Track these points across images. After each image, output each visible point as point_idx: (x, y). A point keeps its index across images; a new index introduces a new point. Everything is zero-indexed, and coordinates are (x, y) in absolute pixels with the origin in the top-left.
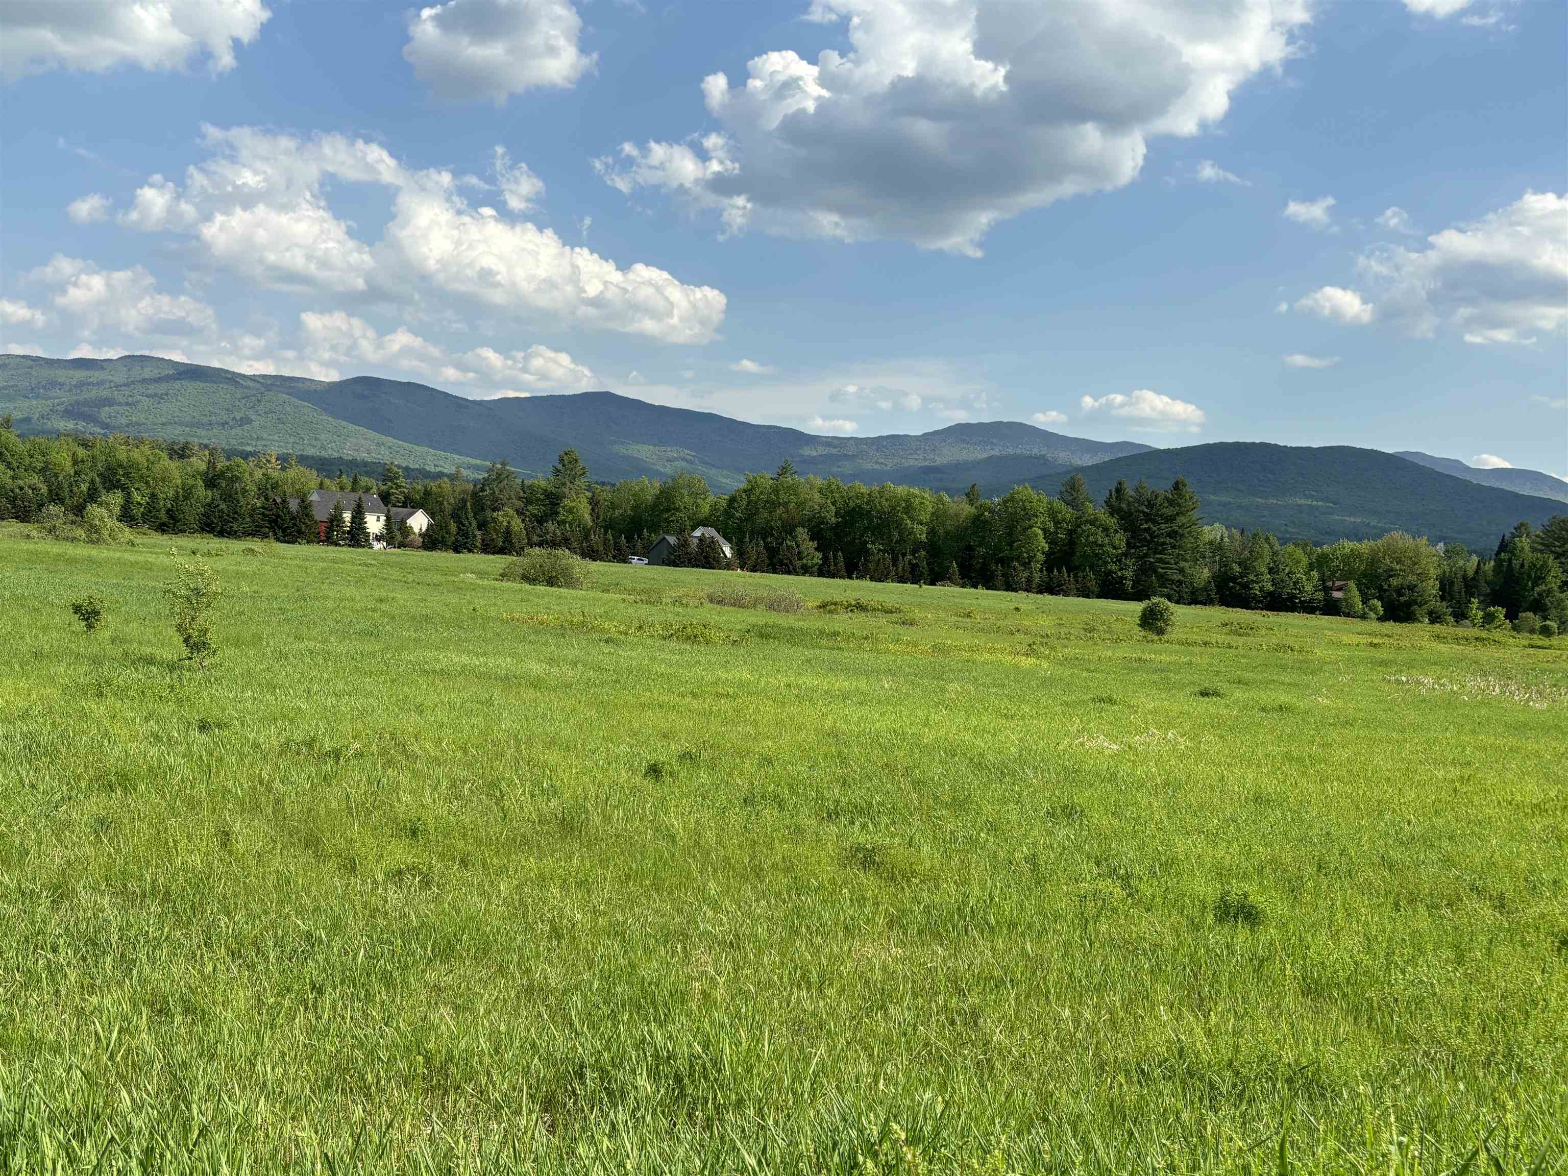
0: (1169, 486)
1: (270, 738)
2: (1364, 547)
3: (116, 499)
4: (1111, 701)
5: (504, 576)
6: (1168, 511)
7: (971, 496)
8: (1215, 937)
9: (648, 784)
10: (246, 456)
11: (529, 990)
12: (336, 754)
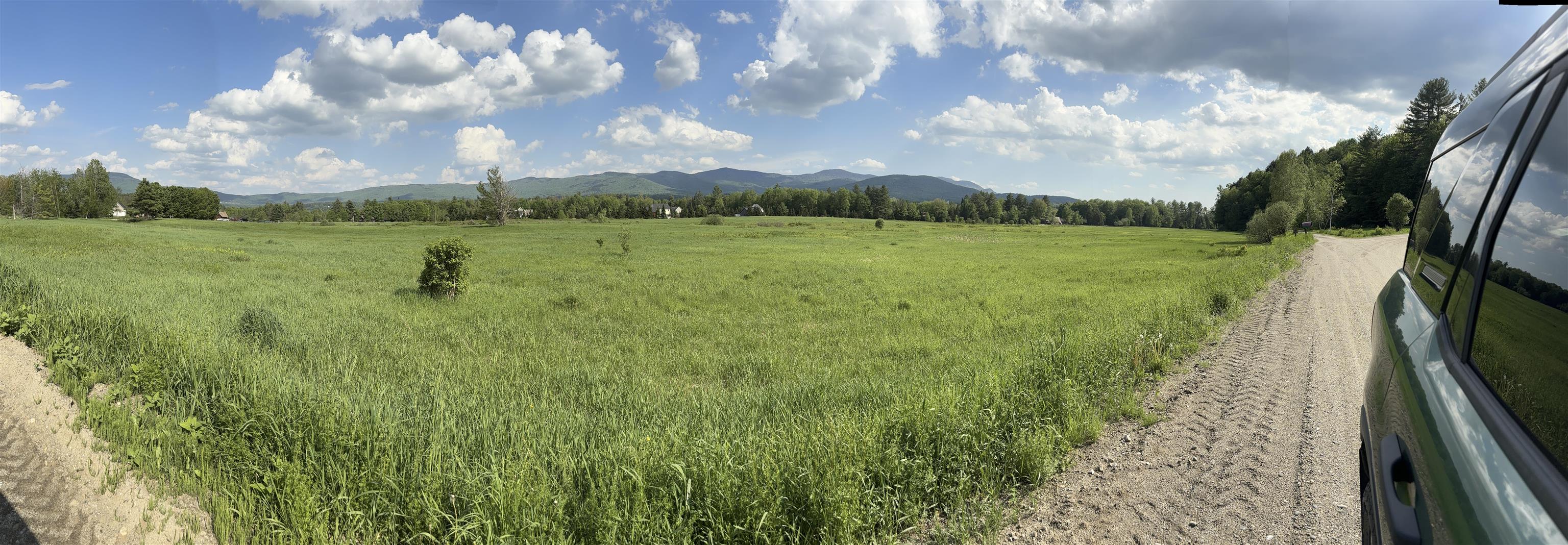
0: (881, 186)
1: (646, 274)
2: (930, 202)
3: (604, 211)
4: (869, 248)
5: (702, 223)
6: (881, 194)
7: (829, 191)
8: (899, 313)
9: (745, 281)
10: (635, 196)
11: (717, 344)
12: (662, 278)
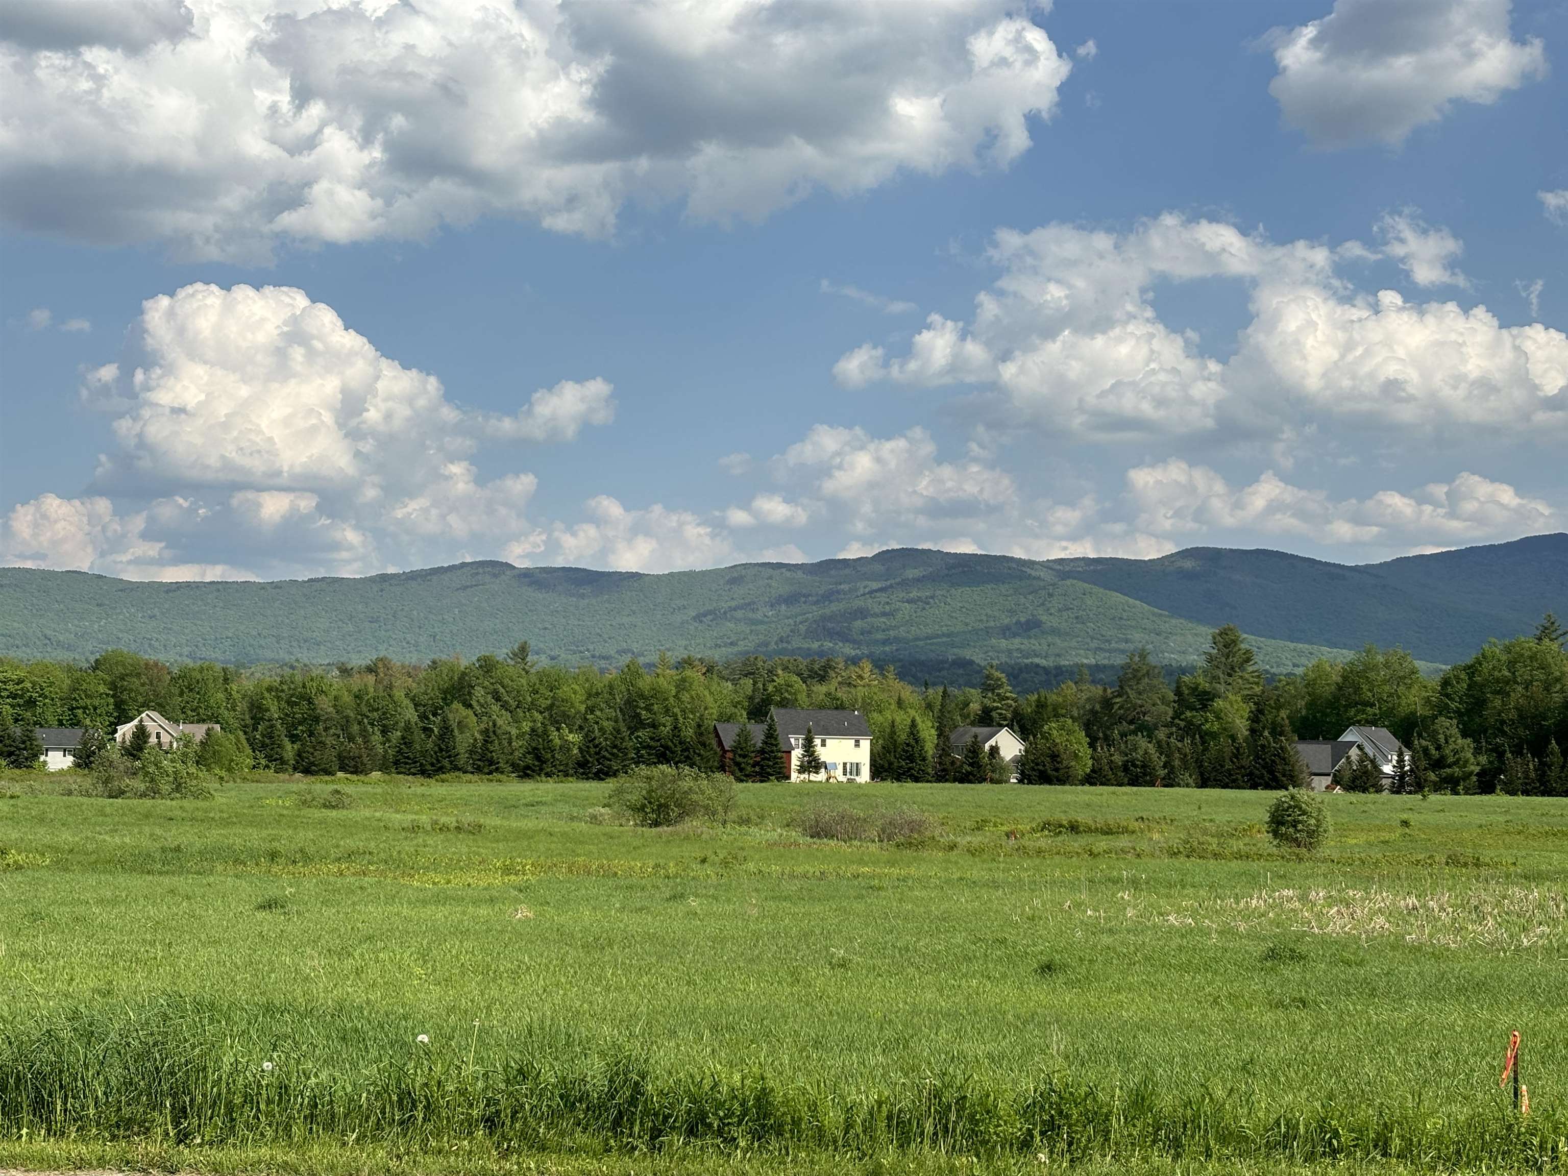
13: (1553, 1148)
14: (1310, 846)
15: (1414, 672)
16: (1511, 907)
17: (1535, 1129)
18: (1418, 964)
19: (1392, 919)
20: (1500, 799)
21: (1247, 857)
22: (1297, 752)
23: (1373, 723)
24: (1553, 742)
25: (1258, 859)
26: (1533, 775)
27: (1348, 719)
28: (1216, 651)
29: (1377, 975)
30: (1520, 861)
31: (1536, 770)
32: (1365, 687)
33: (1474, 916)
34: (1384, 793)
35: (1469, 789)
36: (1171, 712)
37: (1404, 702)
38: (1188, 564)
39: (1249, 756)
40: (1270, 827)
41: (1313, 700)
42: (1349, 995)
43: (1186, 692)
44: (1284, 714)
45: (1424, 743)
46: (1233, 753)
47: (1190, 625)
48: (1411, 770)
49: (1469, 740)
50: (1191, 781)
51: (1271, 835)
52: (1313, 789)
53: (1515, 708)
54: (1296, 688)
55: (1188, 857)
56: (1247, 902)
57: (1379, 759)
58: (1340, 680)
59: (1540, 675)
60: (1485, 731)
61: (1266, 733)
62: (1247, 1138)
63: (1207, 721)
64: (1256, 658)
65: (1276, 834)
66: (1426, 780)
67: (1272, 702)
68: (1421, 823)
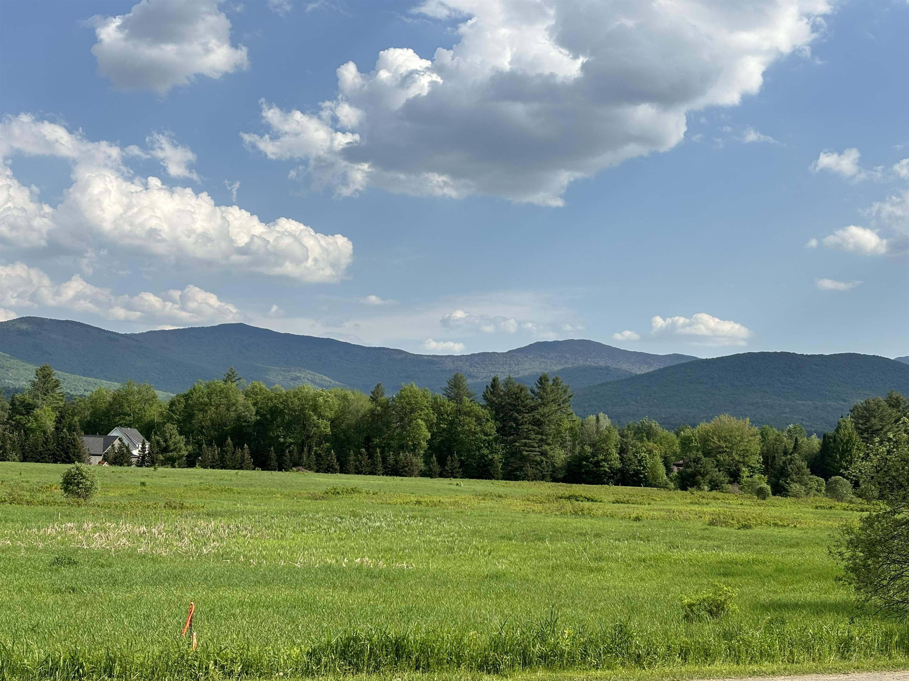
13: (206, 667)
14: (86, 497)
15: (154, 397)
16: (199, 532)
17: (197, 657)
18: (143, 565)
19: (131, 540)
20: (198, 471)
21: (48, 504)
22: (83, 441)
23: (130, 426)
24: (229, 439)
25: (54, 505)
26: (217, 457)
27: (115, 423)
28: (37, 380)
29: (118, 572)
30: (206, 505)
31: (218, 454)
32: (126, 405)
33: (178, 537)
34: (133, 466)
35: (181, 465)
36: (7, 416)
37: (148, 414)
38: (24, 327)
39: (53, 444)
40: (63, 486)
41: (95, 411)
42: (100, 584)
43: (18, 403)
44: (76, 419)
45: (157, 438)
46: (44, 441)
47: (22, 363)
48: (149, 453)
49: (183, 437)
50: (16, 458)
51: (63, 490)
52: (90, 464)
53: (210, 419)
54: (85, 404)
55: (11, 504)
56: (45, 530)
57: (131, 448)
58: (111, 400)
59: (224, 401)
60: (193, 432)
61: (65, 430)
62: (27, 671)
63: (29, 421)
64: (62, 385)
65: (66, 490)
66: (157, 459)
67: (70, 412)
68: (152, 484)
